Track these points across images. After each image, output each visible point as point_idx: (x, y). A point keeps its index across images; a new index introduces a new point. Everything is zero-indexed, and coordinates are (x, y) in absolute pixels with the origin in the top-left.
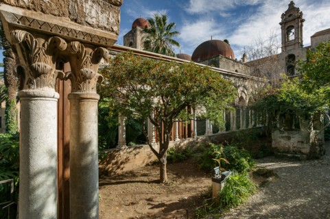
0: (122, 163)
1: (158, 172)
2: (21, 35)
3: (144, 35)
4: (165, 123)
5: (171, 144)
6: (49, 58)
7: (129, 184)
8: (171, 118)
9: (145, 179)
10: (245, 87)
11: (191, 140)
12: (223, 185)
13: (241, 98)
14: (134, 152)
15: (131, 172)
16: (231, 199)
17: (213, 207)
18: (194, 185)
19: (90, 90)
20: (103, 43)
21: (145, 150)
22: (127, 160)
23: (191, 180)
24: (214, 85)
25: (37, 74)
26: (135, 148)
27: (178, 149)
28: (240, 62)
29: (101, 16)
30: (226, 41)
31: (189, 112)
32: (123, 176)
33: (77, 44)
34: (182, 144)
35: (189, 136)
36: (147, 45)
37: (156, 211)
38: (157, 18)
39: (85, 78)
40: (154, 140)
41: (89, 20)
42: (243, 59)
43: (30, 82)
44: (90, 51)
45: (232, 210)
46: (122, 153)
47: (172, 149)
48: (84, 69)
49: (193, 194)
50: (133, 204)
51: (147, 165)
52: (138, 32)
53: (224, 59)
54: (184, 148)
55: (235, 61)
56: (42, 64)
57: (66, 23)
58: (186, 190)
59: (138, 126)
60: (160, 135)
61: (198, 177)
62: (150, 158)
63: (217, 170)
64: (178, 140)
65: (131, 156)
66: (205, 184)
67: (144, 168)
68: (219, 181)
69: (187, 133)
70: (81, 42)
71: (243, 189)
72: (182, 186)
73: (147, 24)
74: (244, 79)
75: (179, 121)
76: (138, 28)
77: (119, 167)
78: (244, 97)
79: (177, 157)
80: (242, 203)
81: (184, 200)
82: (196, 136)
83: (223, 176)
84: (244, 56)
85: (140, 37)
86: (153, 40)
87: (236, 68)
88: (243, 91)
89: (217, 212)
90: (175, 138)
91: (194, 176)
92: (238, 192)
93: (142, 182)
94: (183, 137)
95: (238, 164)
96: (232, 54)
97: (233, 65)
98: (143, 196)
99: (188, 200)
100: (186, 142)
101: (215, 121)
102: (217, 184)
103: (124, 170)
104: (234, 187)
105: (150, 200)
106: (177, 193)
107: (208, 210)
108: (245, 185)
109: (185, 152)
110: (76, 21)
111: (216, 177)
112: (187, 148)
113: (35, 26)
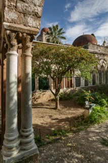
0: (37, 99)
1: (55, 104)
2: (8, 32)
3: (47, 36)
4: (58, 78)
5: (61, 91)
6: (16, 40)
7: (40, 109)
8: (61, 76)
9: (48, 107)
10: (104, 60)
11: (72, 89)
12: (90, 111)
13: (102, 66)
14: (43, 93)
15: (41, 104)
16: (95, 119)
17: (85, 122)
18: (74, 112)
19: (29, 53)
20: (34, 33)
21: (48, 93)
22: (39, 97)
23: (72, 109)
24: (84, 57)
25: (12, 46)
26: (43, 92)
27: (65, 93)
28: (102, 46)
29: (33, 23)
30: (93, 35)
31: (71, 73)
32: (37, 105)
33: (25, 34)
34: (67, 91)
35: (71, 87)
36: (48, 40)
37: (54, 121)
38: (53, 27)
39: (28, 48)
40: (53, 88)
41: (29, 25)
42: (104, 44)
43: (10, 49)
44: (29, 37)
45: (96, 125)
46: (37, 93)
47: (62, 93)
48: (27, 44)
49: (74, 116)
50: (42, 117)
51: (49, 101)
52: (44, 35)
53: (91, 45)
54: (68, 93)
55: (99, 46)
56: (14, 42)
57: (22, 26)
58: (69, 113)
59: (44, 81)
60: (56, 84)
61: (76, 108)
62: (50, 97)
63: (87, 103)
64: (65, 88)
65: (41, 96)
66: (80, 111)
67: (47, 102)
68: (88, 109)
69: (70, 85)
70: (26, 33)
71: (103, 115)
72: (67, 111)
73: (48, 30)
74: (104, 55)
75: (65, 78)
76: (44, 33)
77: (35, 101)
78: (104, 65)
79: (64, 97)
80: (102, 122)
81: (68, 118)
82: (75, 87)
83: (91, 106)
84: (104, 42)
85: (45, 37)
86: (51, 38)
87: (99, 49)
88: (103, 62)
89: (87, 125)
90: (63, 87)
91: (74, 107)
92: (100, 116)
93: (47, 108)
94: (68, 87)
95: (100, 102)
96: (96, 41)
97: (97, 48)
98: (47, 114)
99: (71, 118)
100: (69, 90)
101: (86, 77)
102: (87, 111)
103: (38, 102)
104: (97, 113)
105: (51, 116)
106: (64, 114)
107: (82, 124)
108: (104, 112)
109: (69, 95)
110: (25, 25)
111: (86, 107)
112: (70, 93)
113: (12, 29)
